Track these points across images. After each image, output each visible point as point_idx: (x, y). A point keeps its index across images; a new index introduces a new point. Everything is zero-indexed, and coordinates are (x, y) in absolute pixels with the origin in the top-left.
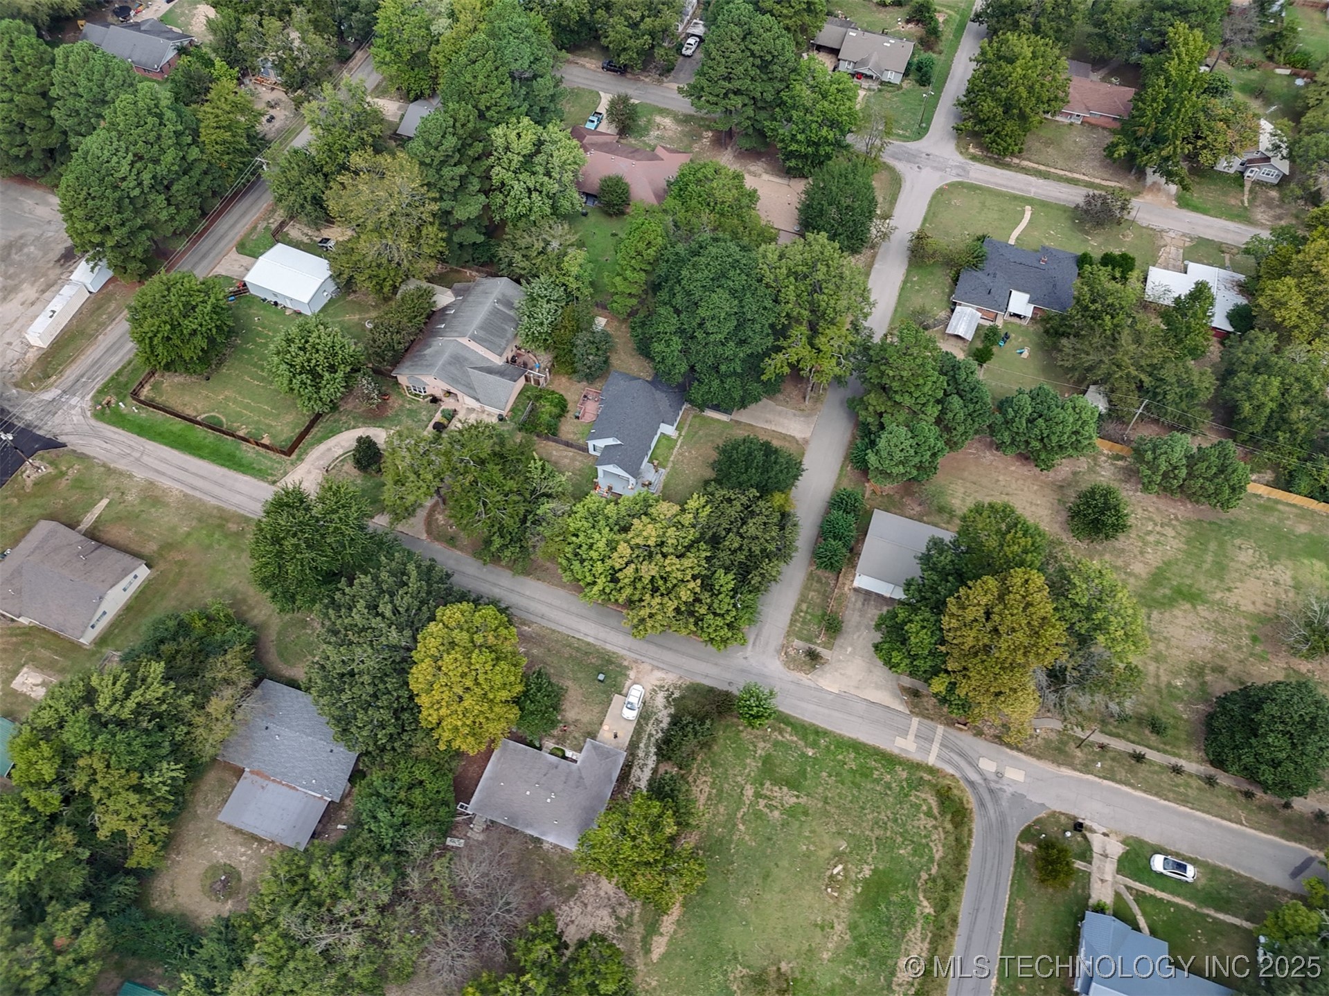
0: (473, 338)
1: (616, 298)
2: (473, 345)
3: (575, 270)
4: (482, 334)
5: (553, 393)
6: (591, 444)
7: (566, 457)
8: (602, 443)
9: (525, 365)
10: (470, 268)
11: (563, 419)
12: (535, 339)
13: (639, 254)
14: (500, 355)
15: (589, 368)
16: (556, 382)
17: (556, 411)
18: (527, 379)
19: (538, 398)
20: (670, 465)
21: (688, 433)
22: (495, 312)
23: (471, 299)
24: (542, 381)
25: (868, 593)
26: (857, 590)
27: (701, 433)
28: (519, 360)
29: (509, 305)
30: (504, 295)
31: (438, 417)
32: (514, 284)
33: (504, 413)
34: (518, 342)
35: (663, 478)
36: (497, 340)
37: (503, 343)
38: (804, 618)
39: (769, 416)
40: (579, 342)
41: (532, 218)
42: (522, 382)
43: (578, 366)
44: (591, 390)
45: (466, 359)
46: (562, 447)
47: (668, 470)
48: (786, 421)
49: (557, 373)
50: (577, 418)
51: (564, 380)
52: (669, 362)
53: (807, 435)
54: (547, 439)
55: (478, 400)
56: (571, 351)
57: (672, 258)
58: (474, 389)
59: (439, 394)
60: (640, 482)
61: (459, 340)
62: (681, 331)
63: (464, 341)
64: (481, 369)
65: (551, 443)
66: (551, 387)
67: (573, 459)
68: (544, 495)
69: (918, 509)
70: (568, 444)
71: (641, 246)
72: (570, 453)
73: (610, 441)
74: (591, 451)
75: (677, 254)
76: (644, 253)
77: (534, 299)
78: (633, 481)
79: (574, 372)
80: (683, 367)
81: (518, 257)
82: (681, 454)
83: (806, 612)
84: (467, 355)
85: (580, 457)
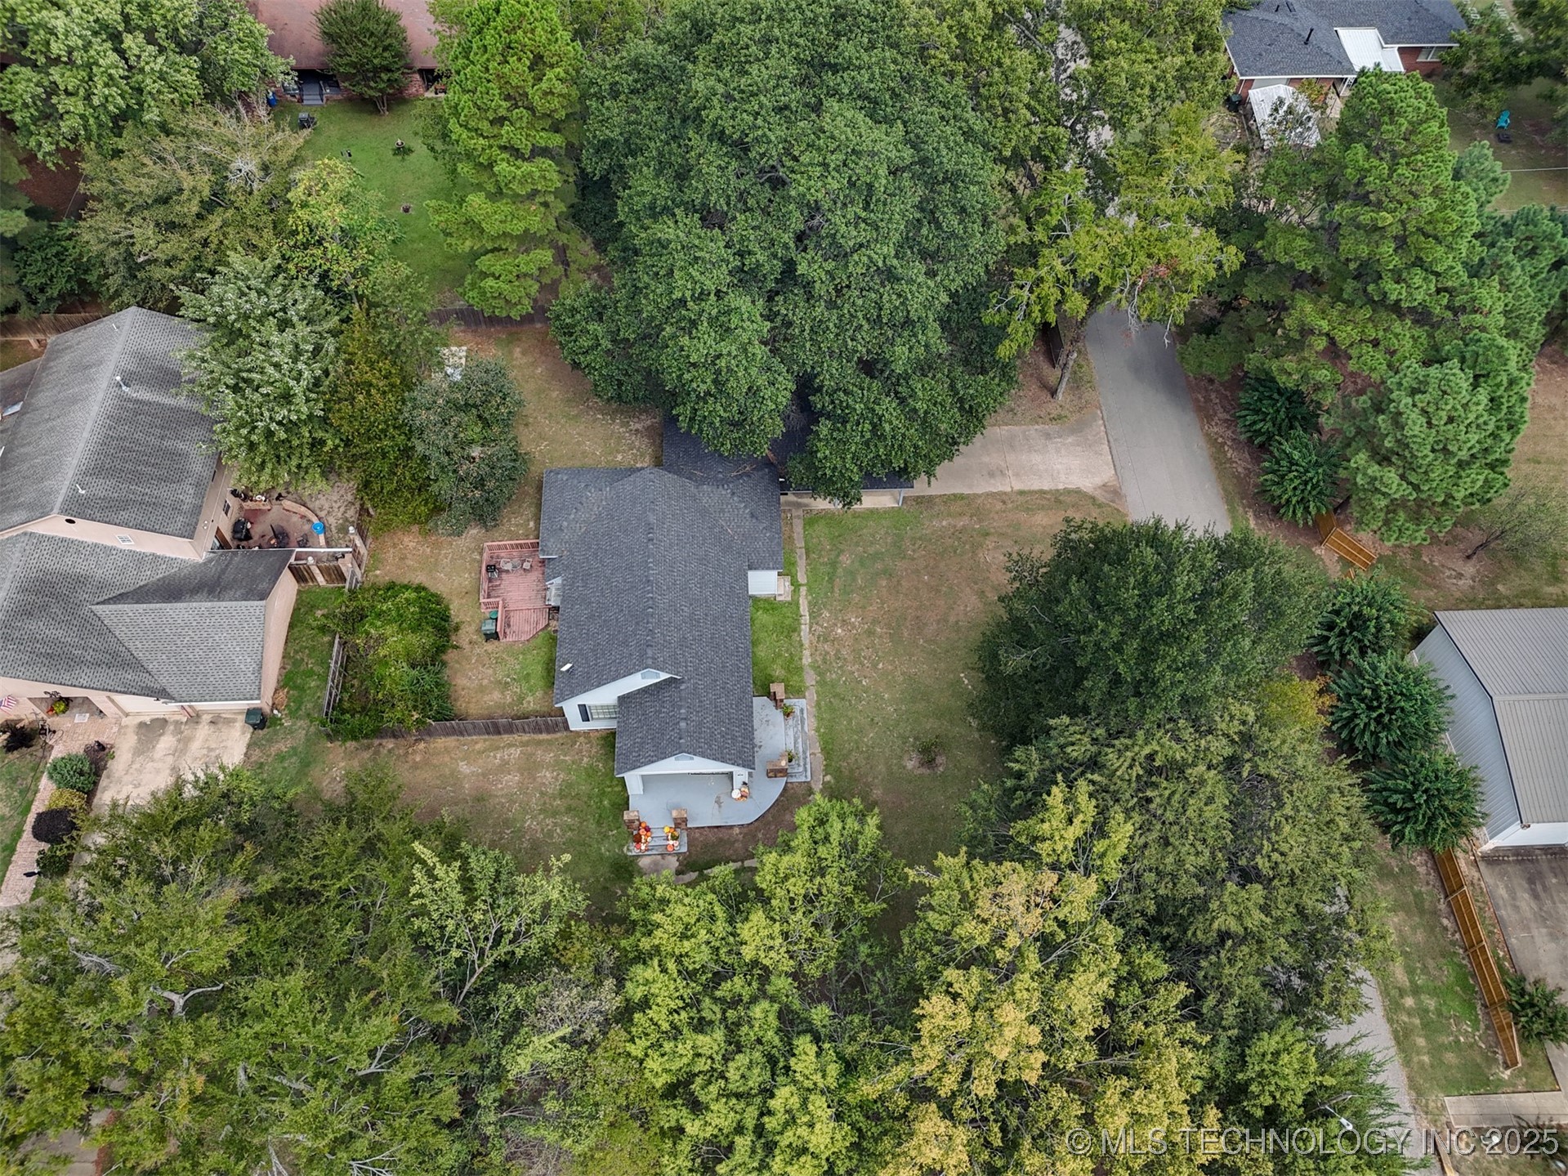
0: (76, 510)
1: (484, 263)
2: (87, 531)
3: (332, 217)
4: (102, 488)
5: (392, 588)
6: (571, 708)
7: (504, 767)
8: (605, 696)
9: (281, 537)
10: (32, 326)
11: (450, 656)
12: (280, 452)
13: (515, 98)
14: (189, 533)
15: (480, 483)
16: (391, 555)
17: (420, 641)
18: (300, 575)
19: (355, 619)
20: (810, 678)
21: (812, 570)
22: (127, 414)
23: (43, 398)
24: (347, 566)
25: (1523, 855)
26: (1494, 859)
27: (846, 560)
28: (258, 529)
29: (168, 378)
30: (141, 358)
31: (47, 794)
32: (162, 319)
33: (264, 703)
34: (233, 479)
35: (810, 724)
36: (164, 492)
37: (186, 495)
38: (1423, 1012)
39: (993, 459)
40: (422, 416)
41: (151, 116)
42: (286, 589)
43: (444, 487)
44: (503, 543)
45: (80, 581)
46: (481, 742)
47: (812, 694)
48: (1036, 458)
49: (386, 526)
50: (493, 636)
51: (410, 541)
52: (737, 386)
53: (1106, 474)
54: (425, 732)
55: (161, 694)
56: (407, 452)
57: (627, 80)
58: (136, 665)
59: (26, 713)
60: (760, 768)
61: (40, 528)
62: (745, 277)
63: (54, 526)
64: (141, 595)
65: (441, 742)
66: (381, 575)
67: (530, 768)
68: (506, 968)
69: (1469, 569)
70: (494, 727)
71: (518, 69)
72: (511, 750)
73: (637, 682)
74: (576, 723)
75: (635, 64)
76: (534, 95)
77: (234, 335)
78: (740, 774)
79: (438, 510)
80: (786, 387)
81: (144, 234)
82: (825, 638)
83: (1416, 991)
84: (82, 567)
85: (547, 753)
